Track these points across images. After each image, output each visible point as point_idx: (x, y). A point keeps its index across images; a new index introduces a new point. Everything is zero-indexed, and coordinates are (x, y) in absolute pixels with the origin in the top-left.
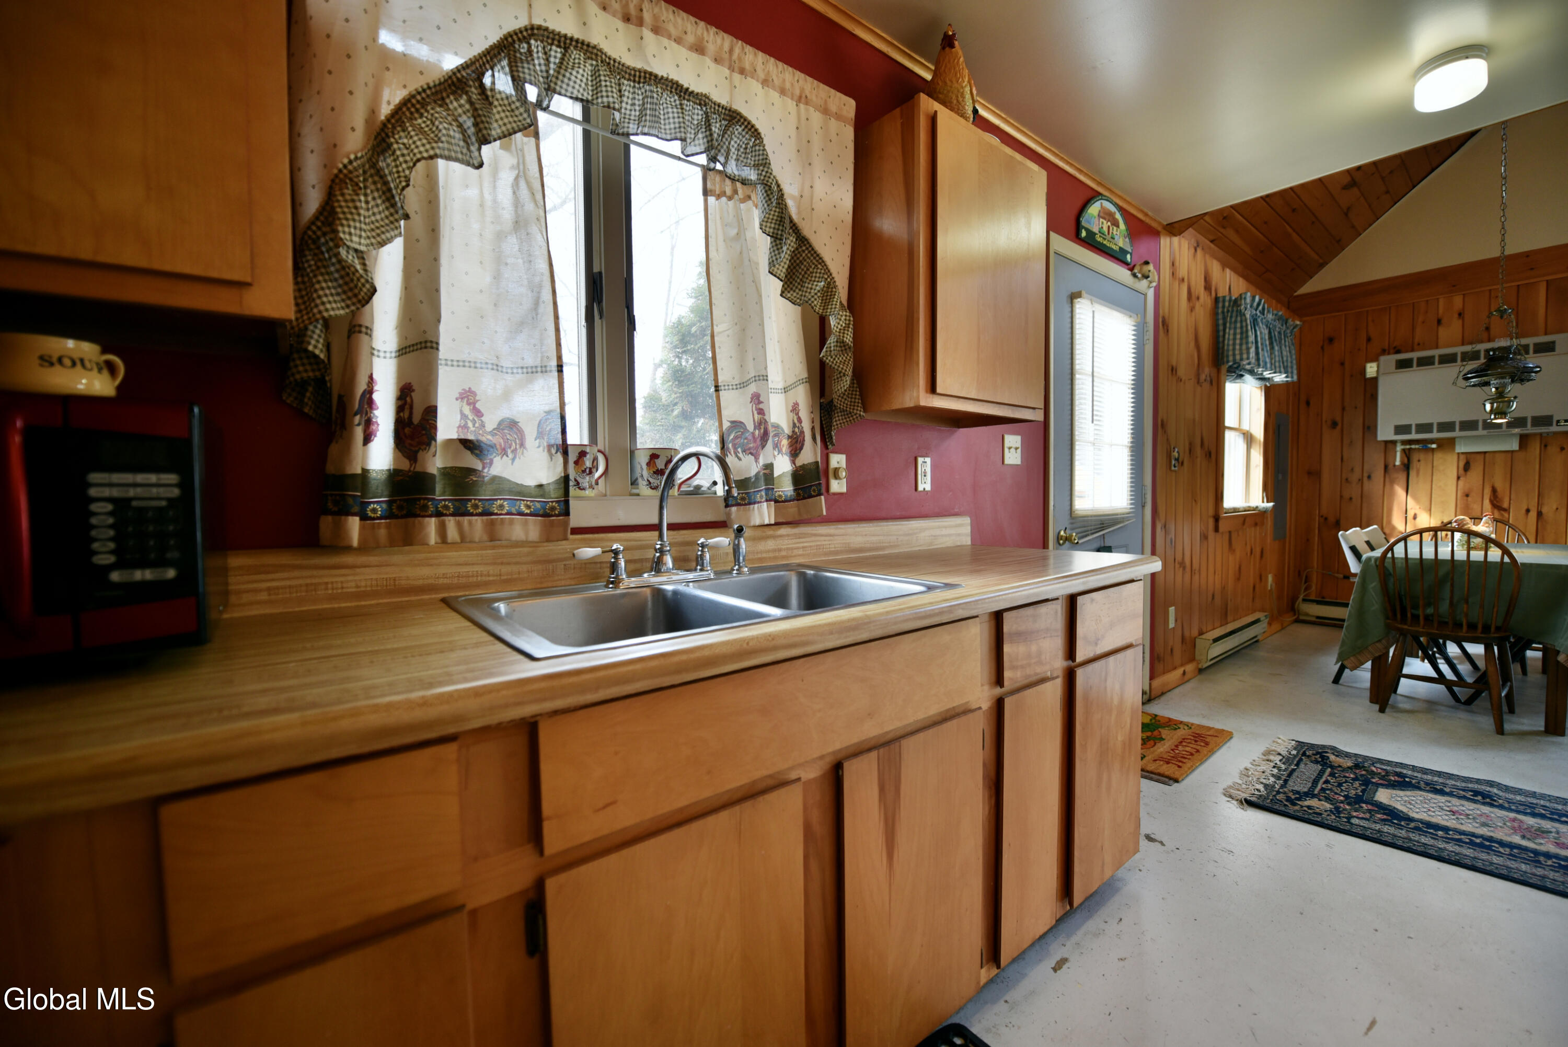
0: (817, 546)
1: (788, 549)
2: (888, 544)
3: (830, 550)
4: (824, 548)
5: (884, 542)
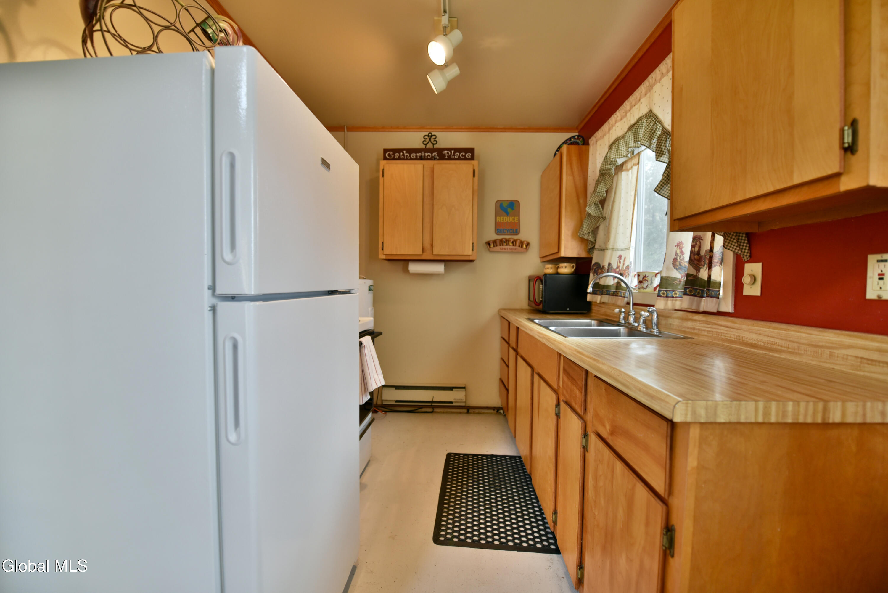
0: (717, 332)
1: (699, 329)
2: (785, 349)
3: (727, 338)
4: (721, 335)
5: (780, 346)
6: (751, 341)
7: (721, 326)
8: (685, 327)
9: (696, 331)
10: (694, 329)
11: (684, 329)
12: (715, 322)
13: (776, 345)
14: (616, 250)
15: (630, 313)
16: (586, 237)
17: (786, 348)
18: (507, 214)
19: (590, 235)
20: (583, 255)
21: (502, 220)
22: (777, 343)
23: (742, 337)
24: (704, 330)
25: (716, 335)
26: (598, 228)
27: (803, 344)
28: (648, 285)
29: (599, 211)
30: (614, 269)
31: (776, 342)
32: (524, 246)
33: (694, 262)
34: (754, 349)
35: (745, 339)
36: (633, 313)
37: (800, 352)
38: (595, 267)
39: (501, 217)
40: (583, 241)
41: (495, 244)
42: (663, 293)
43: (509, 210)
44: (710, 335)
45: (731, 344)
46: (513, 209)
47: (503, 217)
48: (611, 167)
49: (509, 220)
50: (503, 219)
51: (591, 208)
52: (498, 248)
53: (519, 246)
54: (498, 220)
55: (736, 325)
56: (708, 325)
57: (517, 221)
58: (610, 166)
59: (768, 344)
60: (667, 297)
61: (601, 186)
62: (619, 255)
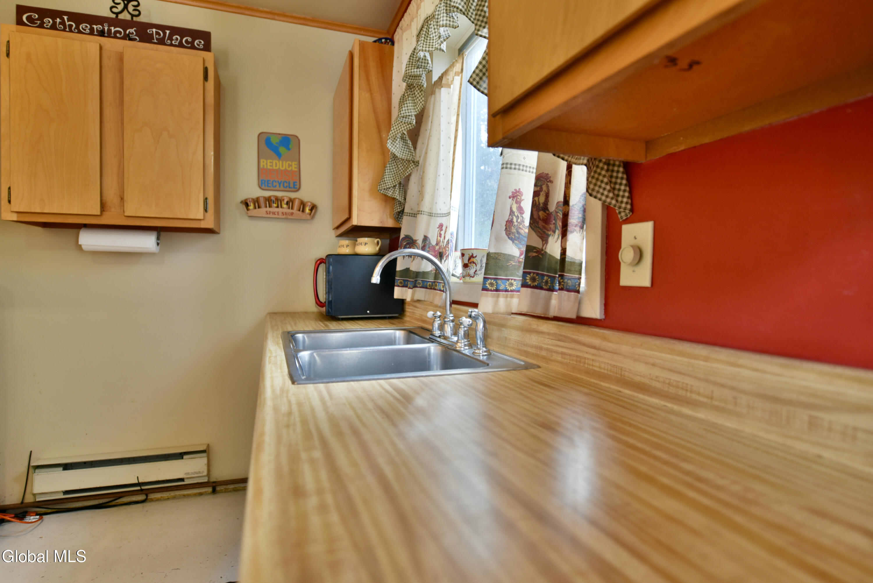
0: (577, 356)
1: (548, 350)
2: (705, 400)
3: (594, 368)
4: (585, 363)
5: (695, 392)
6: (638, 379)
7: (584, 345)
8: (527, 345)
9: (544, 353)
10: (541, 348)
11: (525, 348)
12: (574, 337)
13: (687, 390)
14: (435, 216)
15: (446, 320)
16: (391, 193)
17: (708, 397)
18: (279, 155)
19: (396, 189)
20: (389, 223)
21: (271, 166)
22: (689, 387)
23: (621, 369)
24: (557, 352)
25: (575, 363)
26: (408, 179)
27: (744, 392)
28: (476, 271)
29: (409, 152)
30: (433, 246)
31: (687, 384)
32: (307, 210)
33: (538, 223)
34: (644, 394)
35: (627, 374)
36: (451, 318)
37: (738, 409)
38: (405, 243)
39: (269, 161)
40: (388, 200)
41: (257, 204)
42: (492, 284)
43: (282, 150)
44: (566, 361)
45: (600, 381)
46: (288, 149)
47: (271, 161)
48: (420, 71)
49: (283, 167)
50: (271, 164)
51: (395, 144)
52: (262, 211)
53: (299, 210)
54: (263, 165)
55: (610, 345)
56: (563, 343)
57: (296, 170)
58: (418, 70)
59: (671, 388)
60: (497, 290)
61: (407, 107)
62: (439, 224)
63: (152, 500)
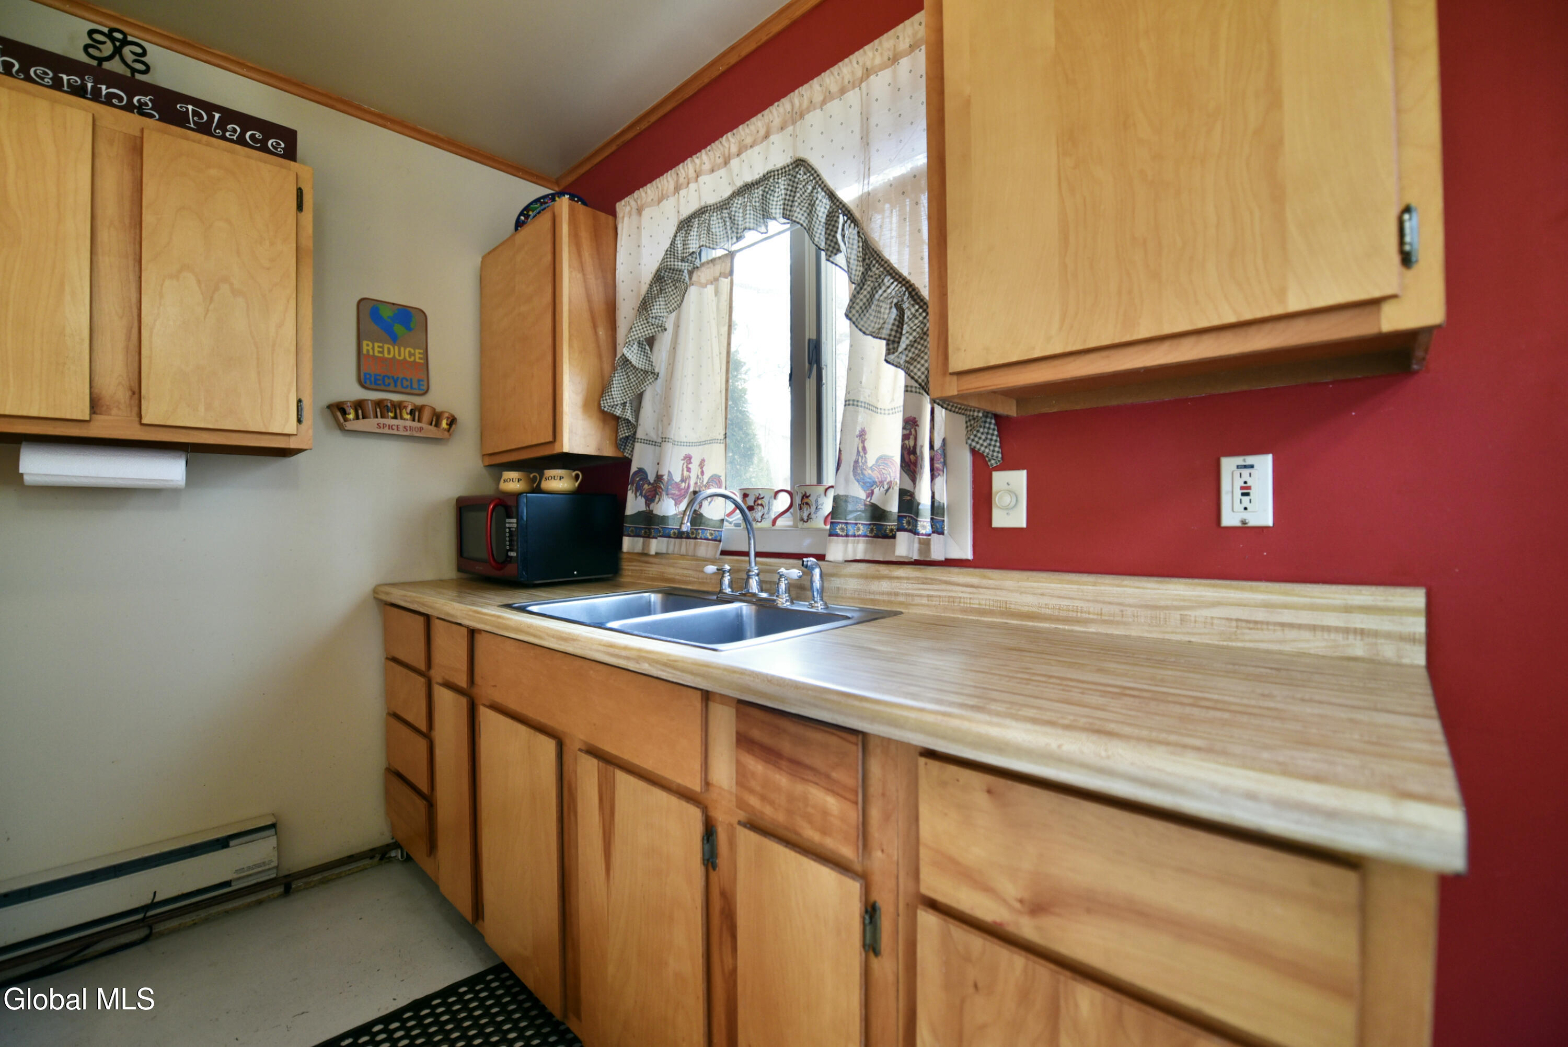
0: (949, 597)
1: (907, 595)
2: (1095, 617)
3: (972, 606)
4: (960, 602)
5: (1085, 612)
6: (1026, 609)
7: (958, 585)
8: (874, 593)
9: (901, 599)
10: (896, 594)
11: (872, 597)
12: (944, 578)
13: (1077, 612)
14: (678, 445)
15: (751, 573)
16: (619, 412)
17: (1098, 615)
18: (394, 339)
19: (627, 407)
20: (606, 451)
21: (379, 352)
22: (1080, 609)
23: (1006, 603)
24: (920, 596)
25: (947, 604)
26: (642, 394)
27: (1130, 606)
29: (646, 360)
30: (676, 482)
31: (1077, 607)
32: (444, 424)
34: (1033, 622)
35: (1013, 606)
36: (756, 571)
37: (1124, 619)
38: (638, 479)
39: (376, 344)
40: (608, 419)
41: (360, 412)
42: (842, 529)
43: (398, 329)
44: (934, 603)
45: (981, 617)
46: (409, 328)
47: (381, 345)
48: (685, 266)
49: (400, 355)
50: (381, 350)
51: (632, 349)
52: (370, 424)
53: (431, 424)
54: (368, 351)
55: (991, 582)
56: (929, 586)
57: (422, 361)
58: (683, 264)
59: (1061, 612)
61: (660, 305)
62: (684, 455)
63: (161, 935)
